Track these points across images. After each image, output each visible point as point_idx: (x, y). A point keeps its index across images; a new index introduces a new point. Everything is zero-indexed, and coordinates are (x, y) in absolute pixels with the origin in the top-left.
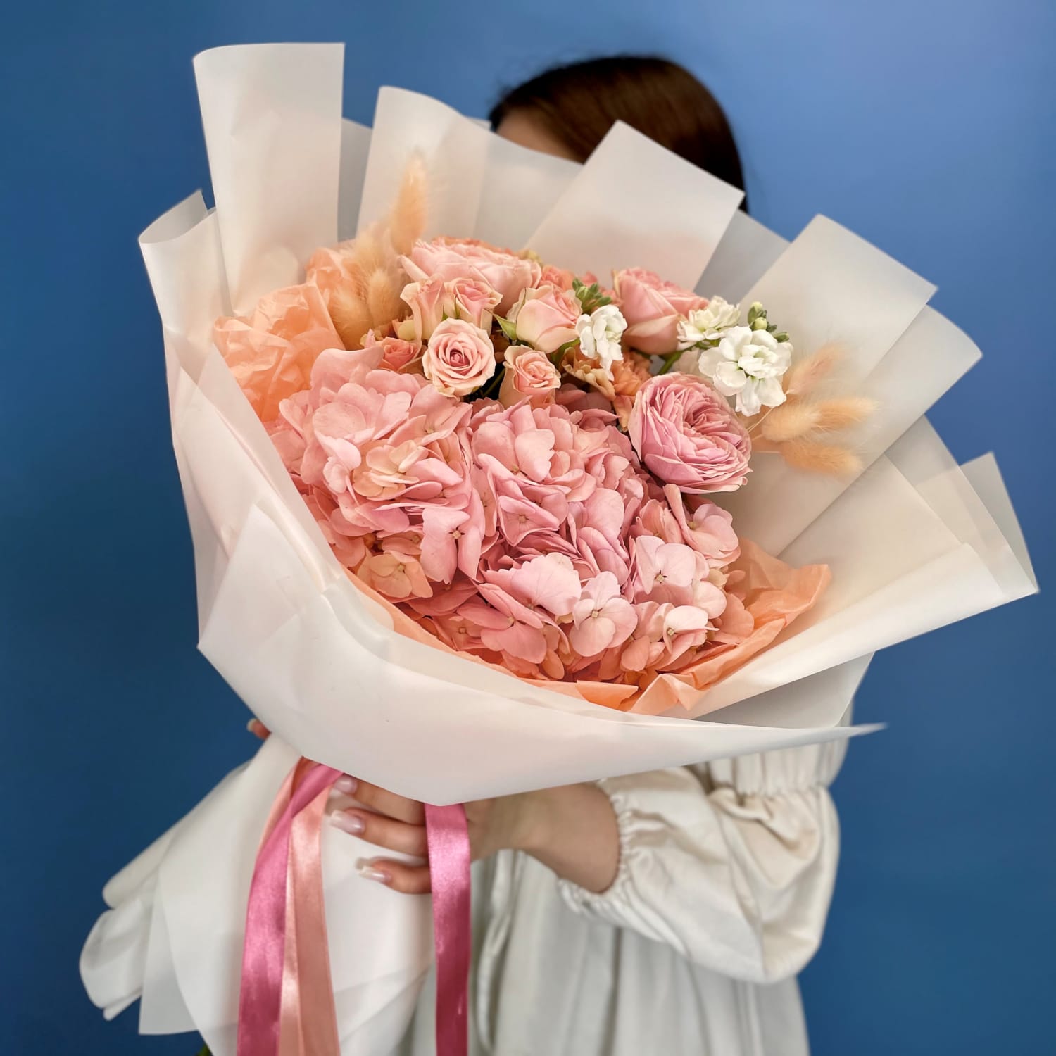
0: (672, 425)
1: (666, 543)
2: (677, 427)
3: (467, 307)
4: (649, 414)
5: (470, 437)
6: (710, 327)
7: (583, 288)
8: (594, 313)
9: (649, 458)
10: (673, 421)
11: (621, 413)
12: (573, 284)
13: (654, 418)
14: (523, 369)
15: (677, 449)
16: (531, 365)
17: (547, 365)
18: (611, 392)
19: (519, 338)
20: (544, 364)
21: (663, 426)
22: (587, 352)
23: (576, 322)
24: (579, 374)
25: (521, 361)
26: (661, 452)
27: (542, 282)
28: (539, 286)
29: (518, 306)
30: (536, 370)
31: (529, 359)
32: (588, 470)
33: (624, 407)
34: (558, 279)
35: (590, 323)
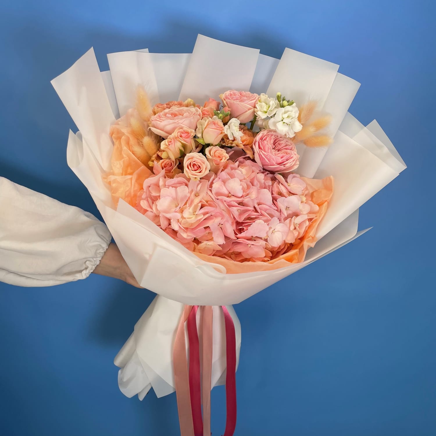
0: (270, 154)
1: (286, 198)
2: (272, 154)
3: (187, 143)
4: (261, 153)
5: (211, 190)
6: (268, 111)
7: (220, 115)
8: (228, 124)
9: (265, 167)
10: (270, 153)
11: (247, 152)
12: (215, 113)
13: (263, 154)
14: (215, 156)
15: (275, 162)
16: (216, 153)
17: (221, 151)
18: (242, 147)
19: (207, 143)
20: (220, 151)
21: (267, 155)
22: (231, 138)
23: (224, 130)
24: (229, 145)
25: (213, 153)
26: (270, 165)
27: (203, 116)
28: (202, 118)
29: (199, 129)
30: (219, 154)
31: (215, 151)
32: (253, 185)
33: (248, 149)
34: (208, 113)
35: (228, 128)
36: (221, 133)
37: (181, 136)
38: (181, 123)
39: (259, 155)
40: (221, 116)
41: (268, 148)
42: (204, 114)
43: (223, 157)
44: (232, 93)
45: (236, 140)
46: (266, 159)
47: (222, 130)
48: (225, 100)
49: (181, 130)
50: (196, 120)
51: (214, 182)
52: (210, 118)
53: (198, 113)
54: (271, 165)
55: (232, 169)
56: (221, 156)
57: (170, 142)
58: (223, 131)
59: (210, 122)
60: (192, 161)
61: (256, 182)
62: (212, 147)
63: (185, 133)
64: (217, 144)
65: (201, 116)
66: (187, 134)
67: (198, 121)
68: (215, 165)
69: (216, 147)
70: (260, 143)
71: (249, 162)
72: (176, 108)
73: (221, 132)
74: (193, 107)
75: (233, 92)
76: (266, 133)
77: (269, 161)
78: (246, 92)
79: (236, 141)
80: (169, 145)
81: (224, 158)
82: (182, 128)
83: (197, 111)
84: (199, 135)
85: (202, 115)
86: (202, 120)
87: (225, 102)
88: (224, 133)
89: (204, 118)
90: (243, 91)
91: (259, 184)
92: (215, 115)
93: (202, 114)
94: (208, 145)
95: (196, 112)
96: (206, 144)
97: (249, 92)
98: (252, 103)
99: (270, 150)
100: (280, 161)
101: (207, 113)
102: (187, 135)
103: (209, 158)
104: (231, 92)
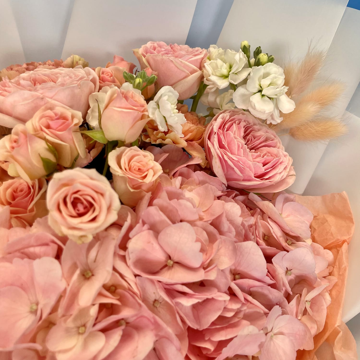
0: (244, 159)
1: (288, 252)
2: (247, 158)
3: (62, 140)
4: (225, 157)
5: (124, 258)
6: (230, 73)
7: (138, 80)
8: (156, 98)
9: (233, 184)
10: (242, 155)
11: (194, 153)
12: (125, 77)
13: (230, 158)
14: (130, 169)
15: (252, 172)
16: (133, 163)
17: (145, 156)
18: (184, 144)
19: (110, 140)
20: (143, 157)
21: (238, 161)
22: (162, 128)
23: (147, 111)
24: (158, 142)
25: (125, 163)
26: (242, 179)
27: (101, 84)
28: (100, 88)
29: (93, 111)
30: (139, 164)
31: (129, 158)
32: (221, 233)
33: (195, 149)
34: (112, 78)
35: (155, 106)
36: (143, 117)
37: (48, 127)
38: (51, 98)
39: (222, 161)
40: (139, 83)
41: (239, 146)
42: (102, 80)
43: (148, 170)
44: (156, 45)
45: (172, 131)
46: (236, 169)
47: (143, 111)
48: (145, 56)
49: (49, 113)
50: (86, 91)
51: (131, 235)
52: (116, 88)
53: (91, 77)
54: (244, 180)
55: (172, 196)
56: (145, 169)
57: (15, 142)
58: (146, 113)
59: (116, 95)
60: (71, 192)
61: (226, 225)
62: (122, 148)
63: (58, 119)
64: (132, 140)
65: (98, 84)
66: (61, 121)
67: (90, 93)
68: (132, 190)
69: (132, 148)
70: (222, 137)
71: (199, 175)
72: (45, 71)
73: (141, 114)
74: (81, 68)
75: (158, 44)
76: (228, 117)
77: (241, 171)
78: (181, 45)
79: (172, 133)
80: (13, 148)
81: (151, 173)
82: (51, 109)
83: (88, 74)
84: (94, 123)
85: (100, 82)
86: (99, 92)
87: (144, 60)
88: (148, 117)
89: (103, 88)
90: (176, 44)
91: (233, 230)
92: (126, 82)
93: (100, 79)
94: (115, 144)
95: (86, 76)
96: (108, 141)
97: (187, 46)
98: (197, 60)
99: (242, 150)
100: (262, 170)
101: (109, 78)
102: (64, 123)
103: (117, 174)
104: (154, 43)
